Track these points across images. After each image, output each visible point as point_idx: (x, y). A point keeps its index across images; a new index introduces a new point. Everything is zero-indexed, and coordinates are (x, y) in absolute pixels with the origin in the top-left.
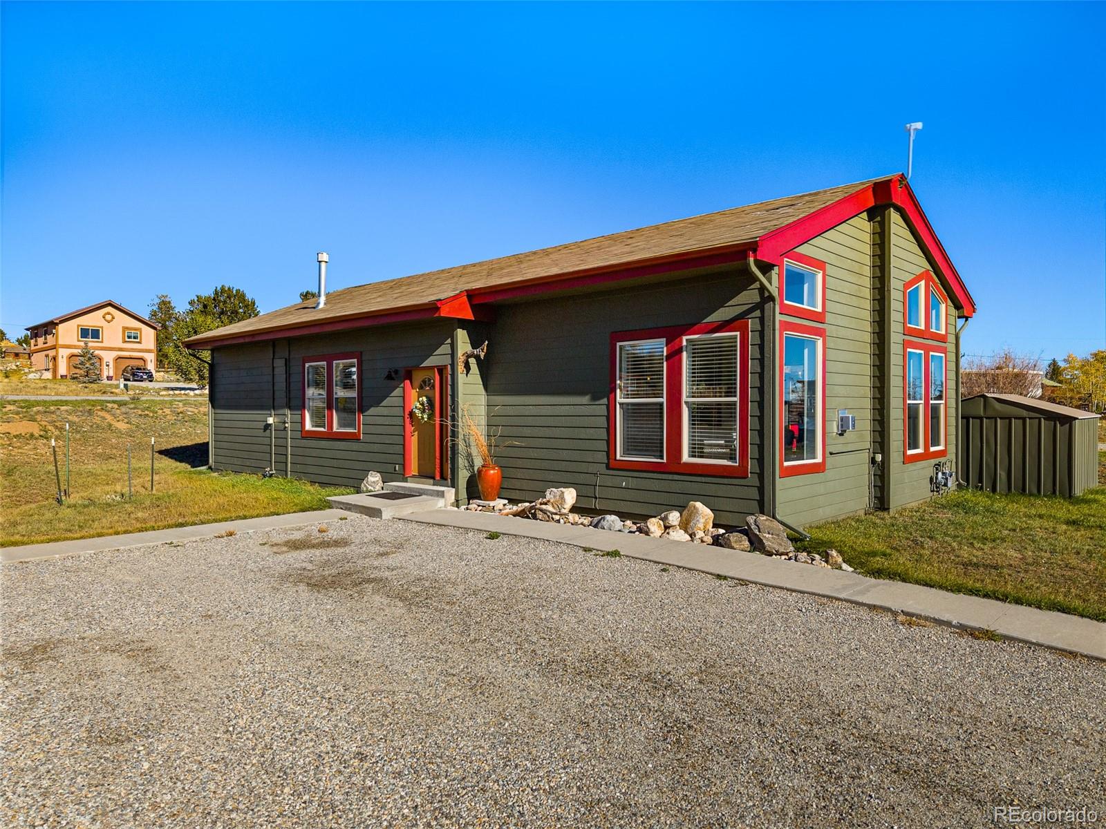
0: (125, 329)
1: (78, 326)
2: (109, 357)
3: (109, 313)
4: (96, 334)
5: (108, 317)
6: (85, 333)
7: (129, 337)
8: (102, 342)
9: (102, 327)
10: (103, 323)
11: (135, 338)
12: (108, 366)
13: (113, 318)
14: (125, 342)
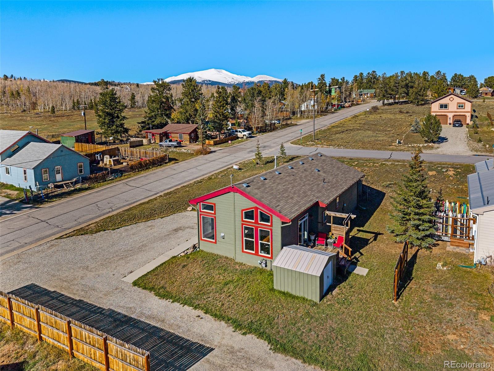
0: (458, 103)
1: (439, 104)
2: (450, 115)
3: (452, 98)
4: (446, 106)
5: (451, 99)
6: (441, 106)
7: (459, 107)
8: (448, 109)
9: (449, 104)
10: (449, 102)
11: (462, 107)
12: (450, 119)
13: (453, 99)
14: (458, 109)
